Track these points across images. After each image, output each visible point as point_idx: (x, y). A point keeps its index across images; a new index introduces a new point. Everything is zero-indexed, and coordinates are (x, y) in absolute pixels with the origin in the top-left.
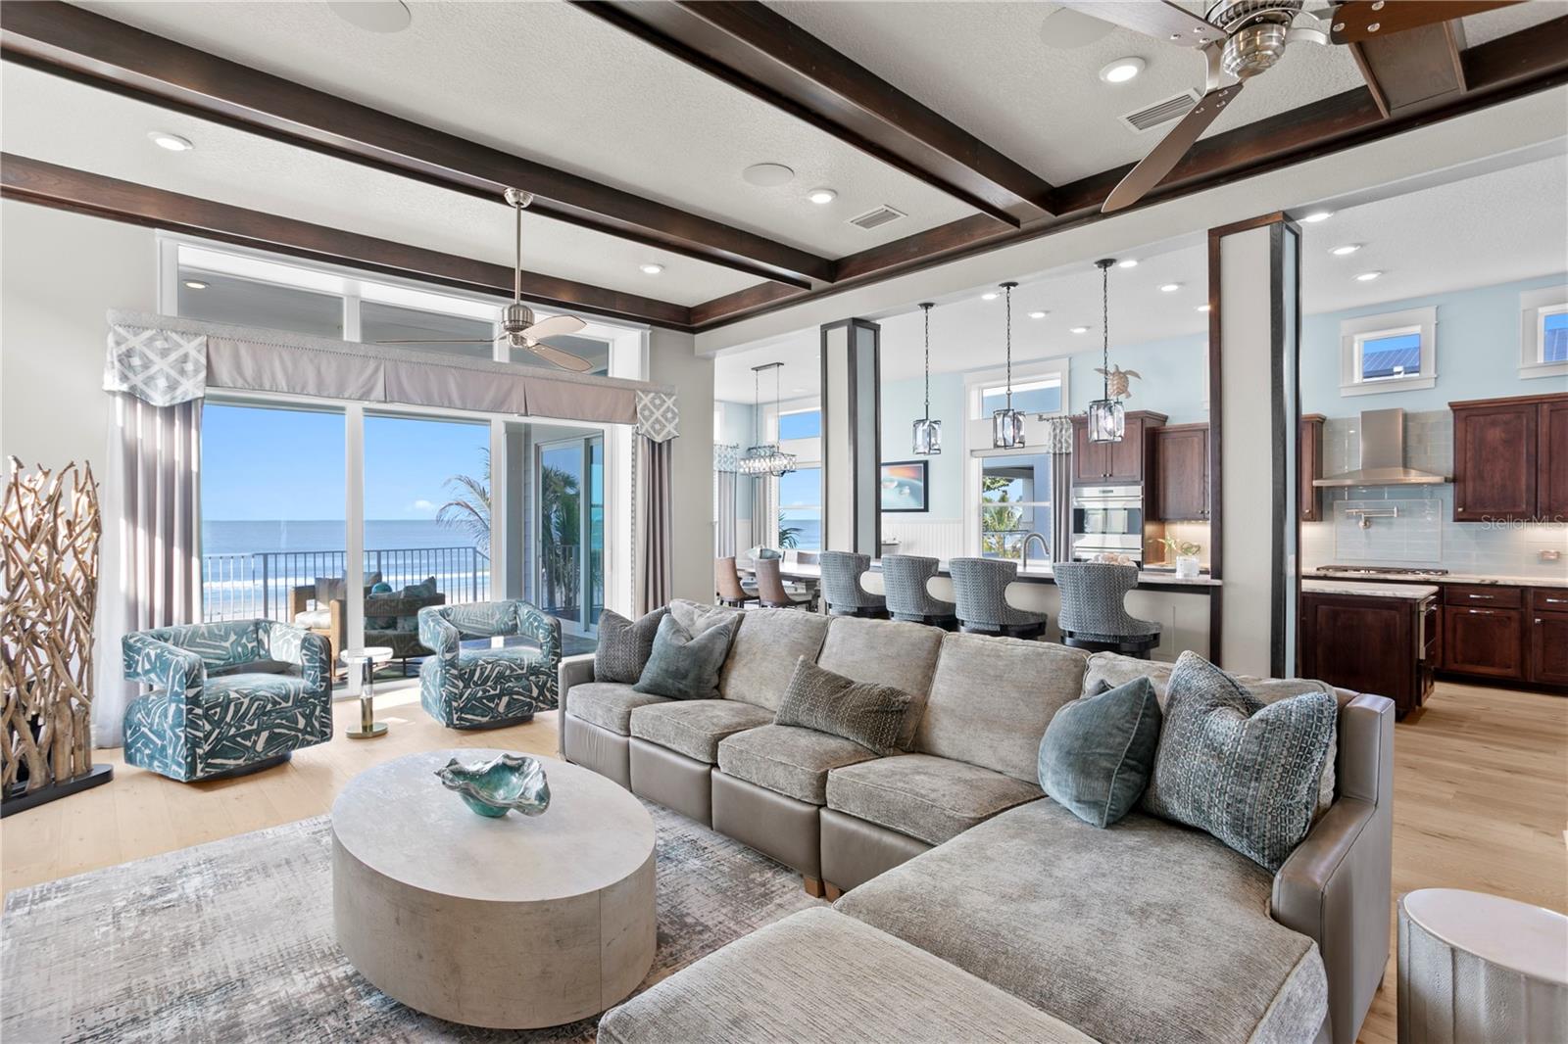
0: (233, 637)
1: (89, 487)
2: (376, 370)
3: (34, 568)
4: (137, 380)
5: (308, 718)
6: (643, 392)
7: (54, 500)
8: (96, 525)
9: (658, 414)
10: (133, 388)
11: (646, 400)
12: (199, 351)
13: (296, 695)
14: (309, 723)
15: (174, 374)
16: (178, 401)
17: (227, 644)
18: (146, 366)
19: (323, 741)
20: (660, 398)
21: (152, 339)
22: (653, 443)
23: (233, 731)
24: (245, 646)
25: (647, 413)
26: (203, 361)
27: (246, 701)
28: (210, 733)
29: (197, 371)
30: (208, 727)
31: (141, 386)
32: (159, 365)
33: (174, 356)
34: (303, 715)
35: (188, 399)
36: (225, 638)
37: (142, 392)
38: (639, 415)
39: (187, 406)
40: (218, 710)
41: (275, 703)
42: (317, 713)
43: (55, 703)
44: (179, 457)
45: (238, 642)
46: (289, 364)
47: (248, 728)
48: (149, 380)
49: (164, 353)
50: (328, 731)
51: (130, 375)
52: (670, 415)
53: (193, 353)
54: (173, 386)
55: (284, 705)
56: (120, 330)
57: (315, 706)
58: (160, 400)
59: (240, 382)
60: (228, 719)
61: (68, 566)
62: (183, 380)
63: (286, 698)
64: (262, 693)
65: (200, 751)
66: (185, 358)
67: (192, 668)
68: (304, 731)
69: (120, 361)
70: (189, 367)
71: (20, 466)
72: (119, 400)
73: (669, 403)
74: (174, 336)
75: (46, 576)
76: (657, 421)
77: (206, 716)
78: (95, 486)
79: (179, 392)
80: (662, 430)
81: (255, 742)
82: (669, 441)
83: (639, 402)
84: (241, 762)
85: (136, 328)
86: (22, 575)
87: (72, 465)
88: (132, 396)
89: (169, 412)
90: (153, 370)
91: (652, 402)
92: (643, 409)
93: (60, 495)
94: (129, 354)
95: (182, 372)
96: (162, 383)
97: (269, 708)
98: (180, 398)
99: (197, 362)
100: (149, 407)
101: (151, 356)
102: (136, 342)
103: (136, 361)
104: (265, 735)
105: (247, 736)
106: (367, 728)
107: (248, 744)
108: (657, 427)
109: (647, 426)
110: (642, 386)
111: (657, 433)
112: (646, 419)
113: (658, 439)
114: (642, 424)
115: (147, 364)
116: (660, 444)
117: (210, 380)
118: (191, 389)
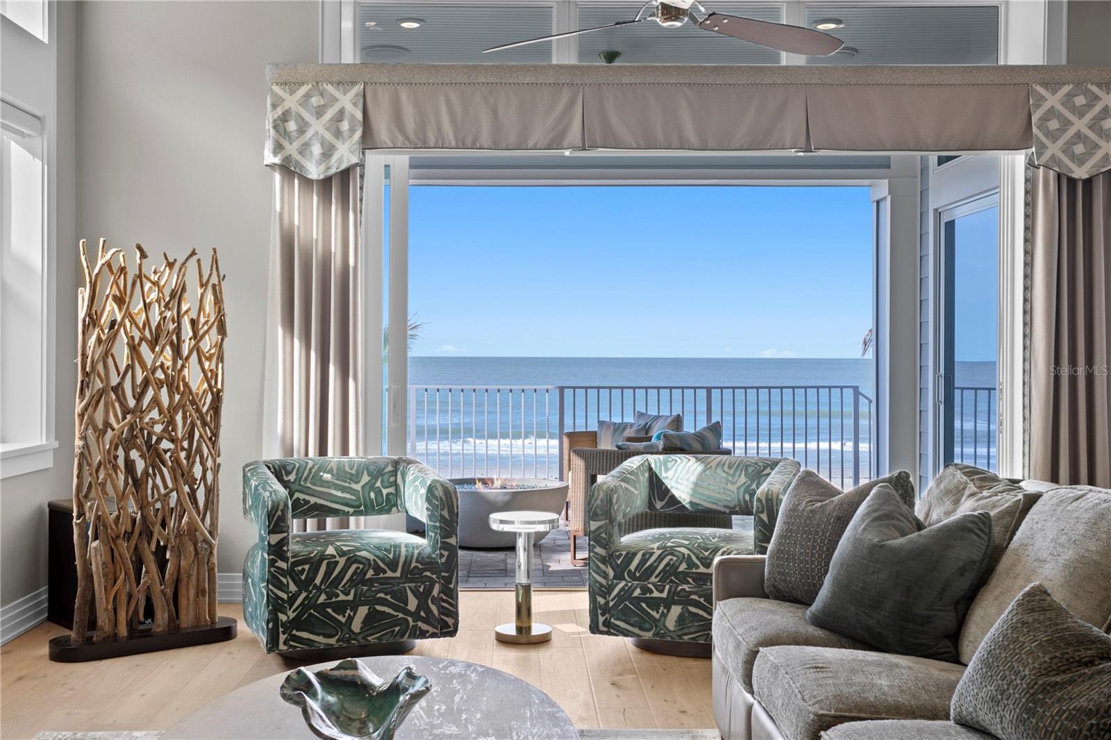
0: (366, 479)
1: (214, 280)
2: (572, 103)
3: (160, 375)
4: (292, 149)
5: (423, 598)
6: (1045, 85)
7: (178, 294)
8: (222, 330)
9: (1080, 125)
10: (287, 159)
11: (1053, 100)
12: (355, 104)
13: (408, 562)
14: (422, 605)
15: (329, 136)
16: (333, 171)
17: (358, 487)
18: (301, 131)
19: (444, 635)
20: (1087, 92)
21: (307, 96)
22: (1072, 182)
23: (323, 598)
24: (378, 492)
25: (1054, 124)
26: (359, 116)
27: (342, 561)
28: (295, 596)
29: (352, 131)
30: (293, 588)
31: (296, 155)
32: (317, 127)
33: (330, 114)
34: (416, 593)
35: (343, 167)
36: (356, 478)
37: (297, 163)
38: (1035, 129)
39: (345, 175)
40: (307, 567)
41: (378, 570)
42: (435, 592)
43: (179, 535)
45: (370, 486)
46: (458, 109)
47: (342, 597)
48: (304, 149)
49: (320, 112)
50: (450, 621)
51: (286, 144)
53: (349, 107)
54: (328, 152)
55: (389, 574)
56: (276, 89)
57: (433, 583)
58: (315, 172)
59: (400, 139)
60: (318, 581)
61: (194, 377)
62: (338, 144)
63: (393, 565)
64: (364, 554)
65: (283, 617)
66: (340, 115)
67: (275, 508)
68: (415, 615)
69: (275, 127)
70: (345, 126)
71: (144, 255)
72: (277, 177)
74: (330, 88)
75: (171, 384)
76: (1079, 136)
77: (291, 573)
78: (222, 278)
79: (334, 158)
80: (1089, 154)
81: (351, 619)
83: (1038, 106)
84: (333, 641)
85: (291, 85)
86: (146, 383)
87: (193, 253)
88: (288, 170)
89: (326, 183)
90: (310, 133)
91: (1068, 101)
92: (1045, 118)
93: (184, 290)
94: (285, 118)
95: (338, 134)
96: (317, 150)
97: (370, 574)
98: (336, 166)
99: (353, 117)
100: (306, 182)
101: (307, 117)
102: (291, 102)
103: (292, 126)
104: (363, 611)
105: (341, 607)
106: (523, 629)
107: (343, 620)
108: (1079, 149)
109: (1054, 149)
110: (1046, 75)
111: (1081, 161)
112: (1054, 137)
113: (1080, 173)
114: (1042, 148)
115: (303, 127)
116: (1088, 183)
117: (368, 141)
118: (346, 154)
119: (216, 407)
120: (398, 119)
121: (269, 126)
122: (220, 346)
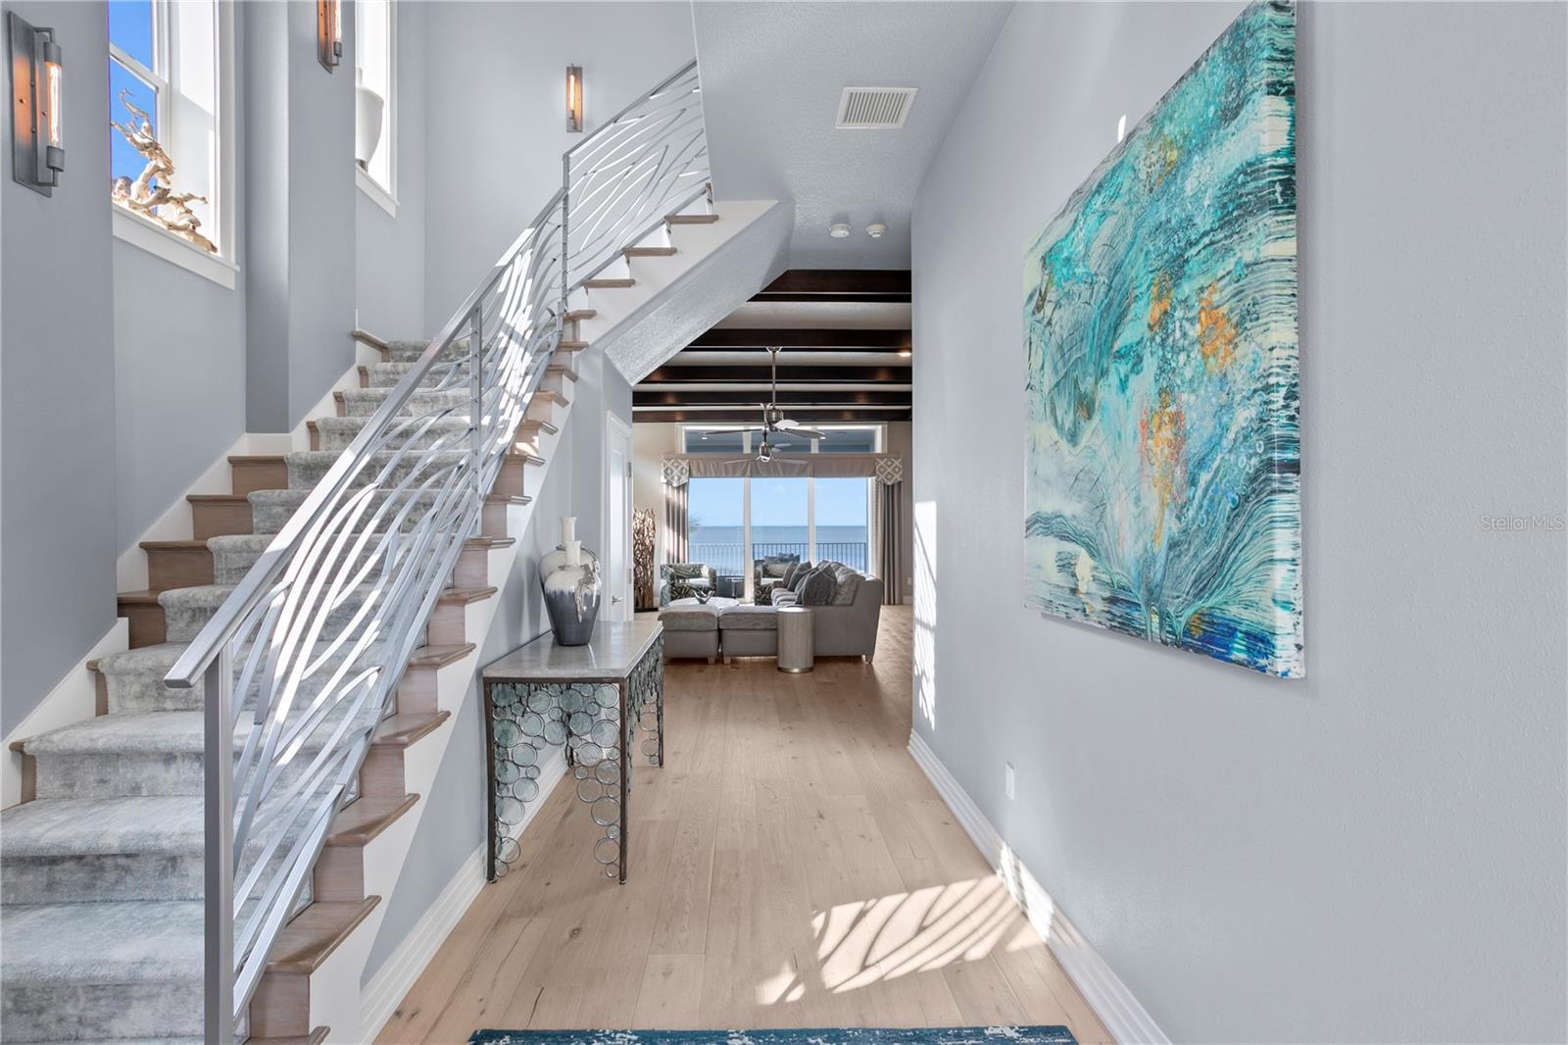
0: (694, 568)
1: (652, 516)
4: (669, 478)
6: (880, 459)
7: (644, 521)
8: (654, 529)
9: (889, 470)
10: (668, 480)
11: (882, 463)
12: (687, 465)
15: (679, 474)
16: (681, 484)
17: (691, 572)
18: (672, 473)
20: (891, 461)
21: (673, 463)
22: (887, 486)
25: (882, 470)
26: (688, 469)
29: (686, 473)
31: (671, 480)
32: (676, 472)
33: (679, 468)
35: (683, 482)
37: (671, 482)
38: (877, 471)
39: (684, 485)
44: (681, 503)
45: (693, 571)
46: (716, 467)
48: (673, 478)
49: (677, 468)
51: (667, 476)
52: (897, 470)
53: (685, 466)
54: (679, 479)
56: (665, 461)
58: (675, 485)
59: (700, 475)
61: (647, 542)
62: (682, 476)
66: (682, 469)
69: (665, 472)
70: (684, 471)
72: (665, 486)
73: (897, 463)
74: (679, 460)
76: (889, 473)
78: (654, 516)
79: (681, 480)
80: (892, 478)
82: (900, 482)
83: (879, 464)
85: (669, 460)
87: (647, 509)
88: (668, 483)
89: (678, 488)
90: (674, 473)
91: (886, 463)
92: (880, 468)
93: (645, 519)
94: (667, 469)
95: (682, 473)
96: (676, 478)
98: (681, 482)
99: (686, 469)
100: (673, 487)
101: (674, 469)
102: (669, 464)
103: (669, 472)
108: (889, 476)
109: (882, 477)
110: (881, 456)
111: (890, 480)
112: (882, 473)
113: (889, 483)
114: (878, 477)
115: (672, 472)
116: (893, 486)
117: (690, 476)
118: (684, 479)
119: (653, 550)
120: (699, 470)
121: (662, 471)
122: (653, 534)
